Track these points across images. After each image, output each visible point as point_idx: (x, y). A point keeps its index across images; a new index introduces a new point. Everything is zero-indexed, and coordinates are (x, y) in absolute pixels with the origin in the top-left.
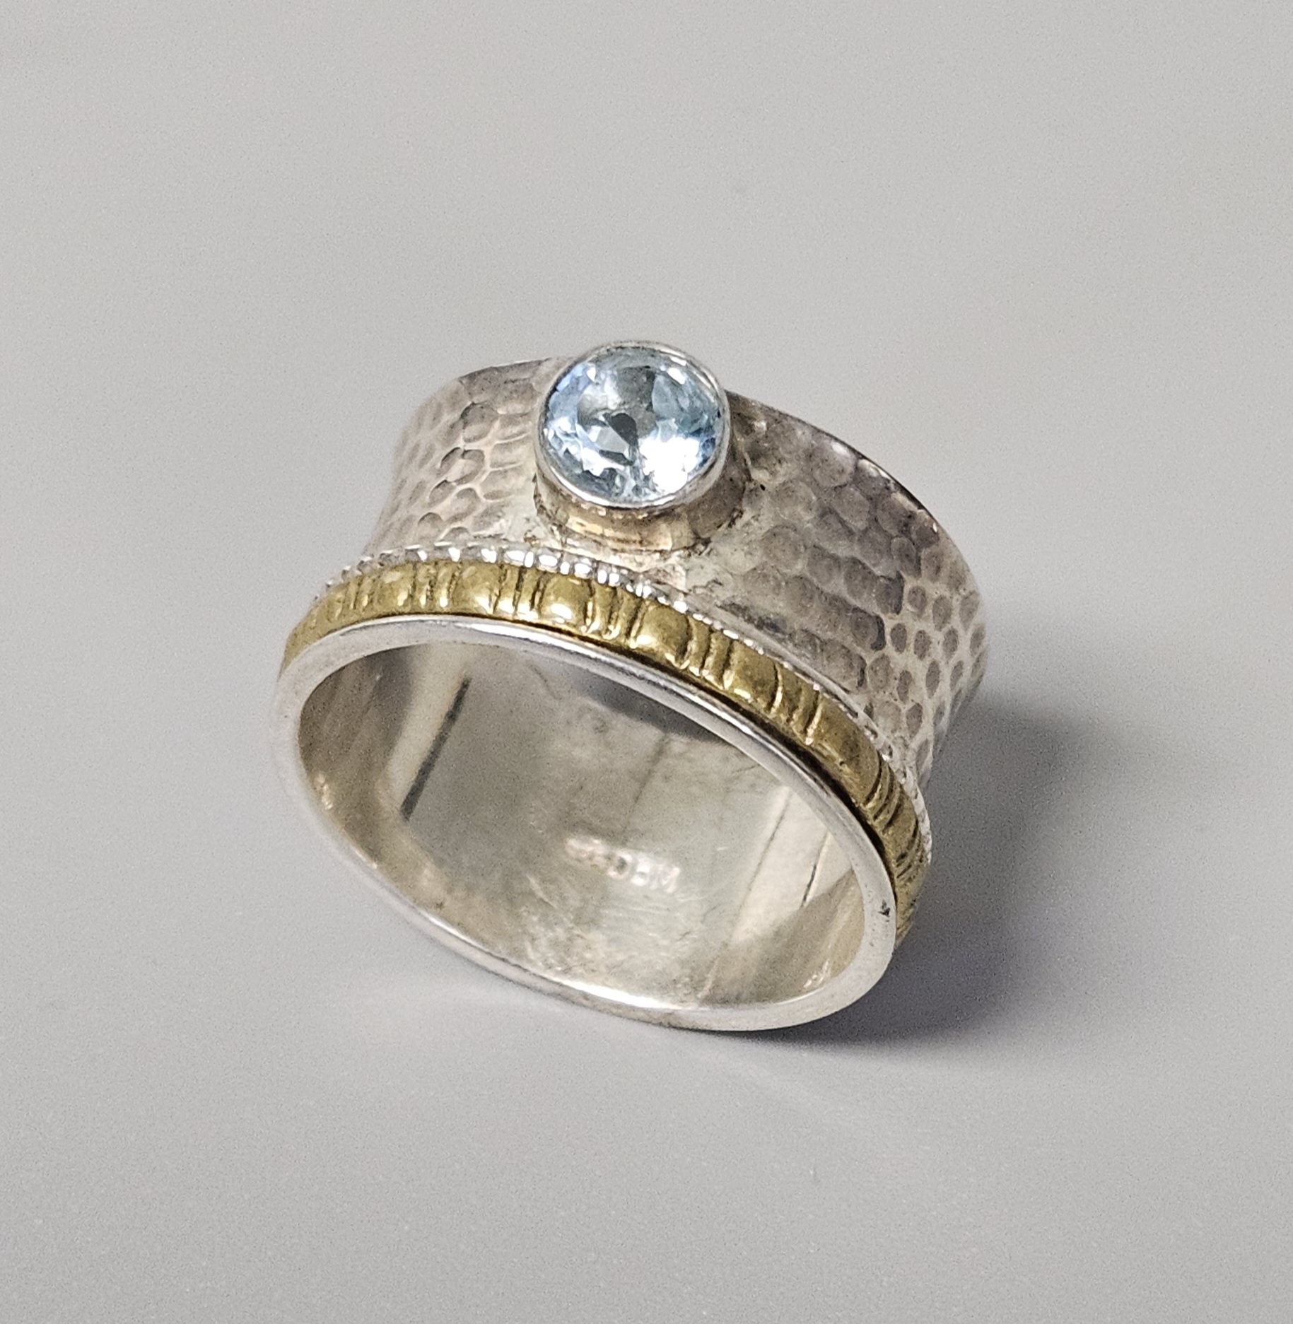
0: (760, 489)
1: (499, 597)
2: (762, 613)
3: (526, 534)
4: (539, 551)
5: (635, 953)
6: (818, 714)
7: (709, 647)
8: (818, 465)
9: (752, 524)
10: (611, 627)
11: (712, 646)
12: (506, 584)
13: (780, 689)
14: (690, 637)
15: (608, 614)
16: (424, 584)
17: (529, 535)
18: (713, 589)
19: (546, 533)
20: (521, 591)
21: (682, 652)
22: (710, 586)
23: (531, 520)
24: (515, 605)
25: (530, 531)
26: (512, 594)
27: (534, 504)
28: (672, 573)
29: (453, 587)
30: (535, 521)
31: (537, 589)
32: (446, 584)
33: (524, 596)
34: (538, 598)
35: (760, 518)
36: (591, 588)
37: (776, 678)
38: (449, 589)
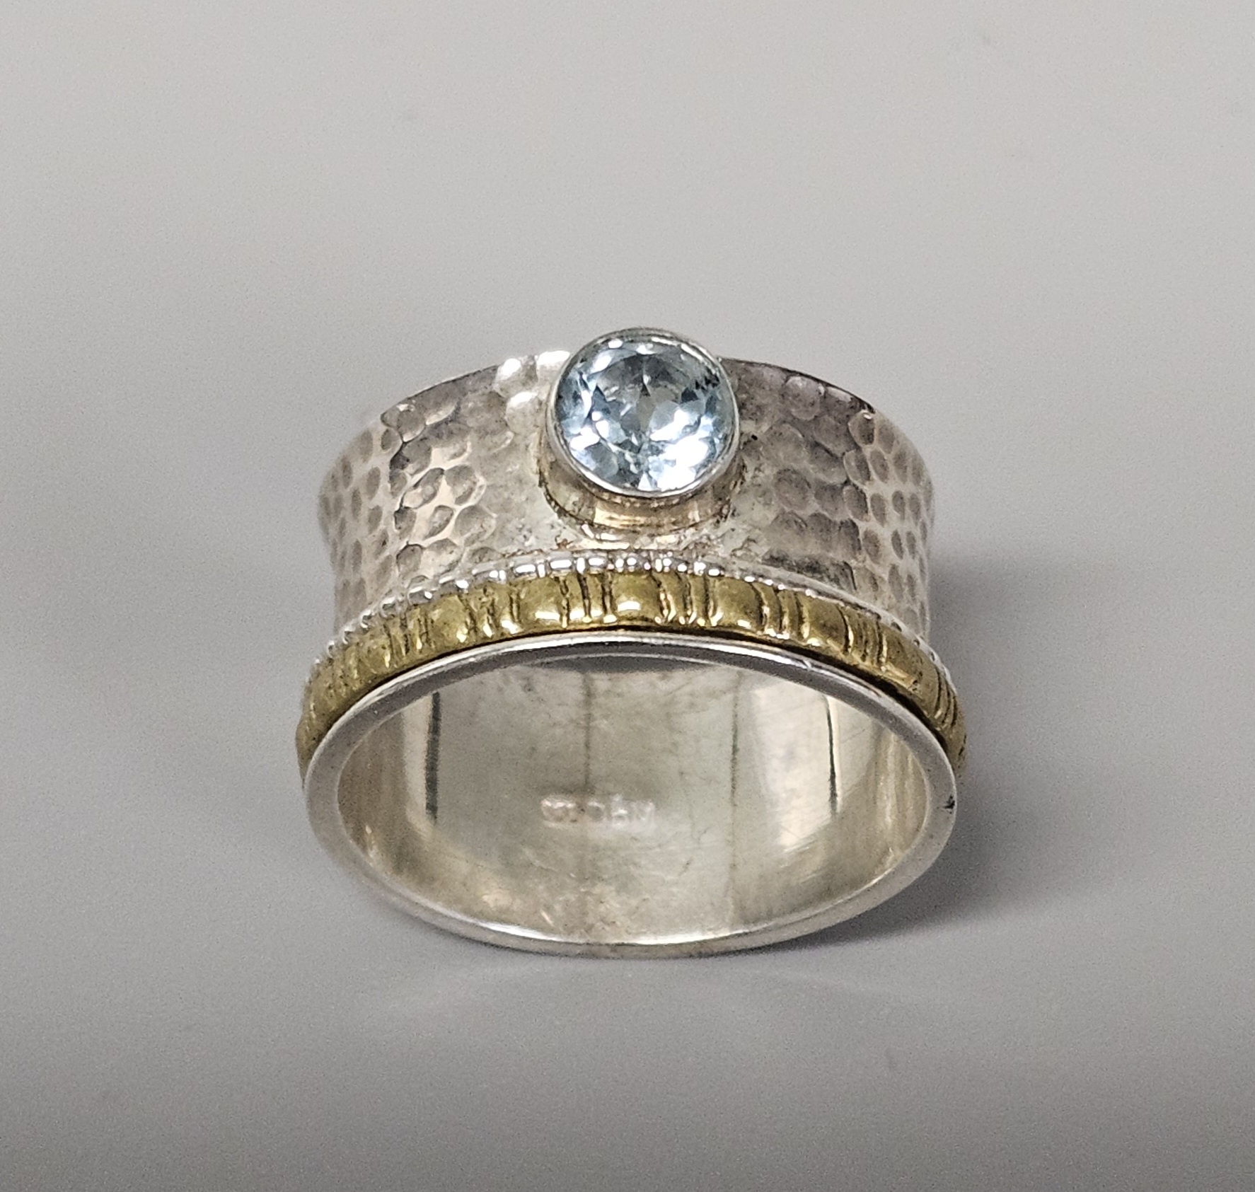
0: (753, 440)
1: (569, 610)
2: (797, 559)
3: (556, 540)
4: (587, 555)
5: (647, 896)
6: (885, 642)
7: (781, 608)
8: (792, 404)
9: (757, 476)
10: (689, 613)
11: (783, 605)
12: (571, 594)
13: (850, 628)
14: (761, 604)
15: (681, 600)
16: (483, 615)
17: (559, 541)
18: (750, 548)
19: (576, 535)
20: (589, 599)
21: (760, 619)
22: (746, 546)
23: (555, 525)
24: (588, 611)
25: (559, 536)
26: (581, 604)
27: (552, 510)
28: (709, 543)
29: (515, 609)
30: (559, 525)
31: (604, 594)
32: (507, 609)
33: (593, 603)
34: (608, 599)
35: (762, 468)
36: (655, 580)
37: (844, 620)
38: (511, 613)
